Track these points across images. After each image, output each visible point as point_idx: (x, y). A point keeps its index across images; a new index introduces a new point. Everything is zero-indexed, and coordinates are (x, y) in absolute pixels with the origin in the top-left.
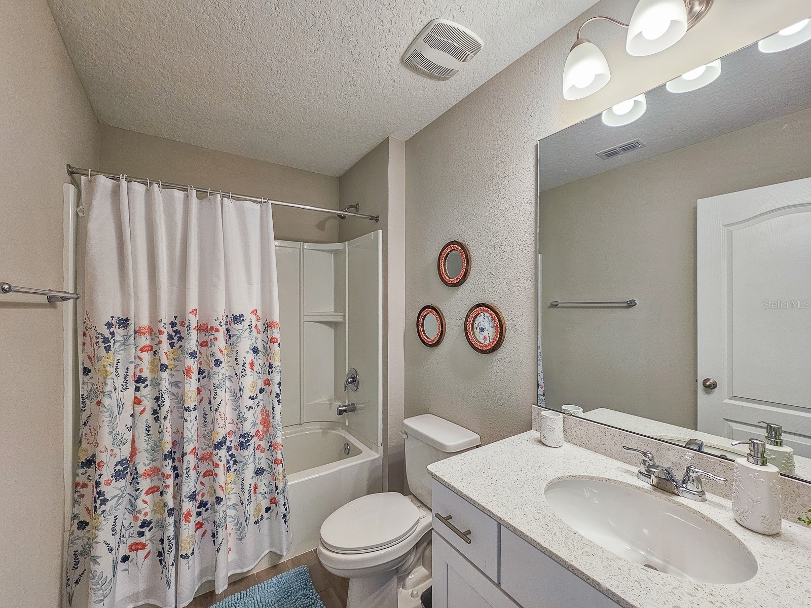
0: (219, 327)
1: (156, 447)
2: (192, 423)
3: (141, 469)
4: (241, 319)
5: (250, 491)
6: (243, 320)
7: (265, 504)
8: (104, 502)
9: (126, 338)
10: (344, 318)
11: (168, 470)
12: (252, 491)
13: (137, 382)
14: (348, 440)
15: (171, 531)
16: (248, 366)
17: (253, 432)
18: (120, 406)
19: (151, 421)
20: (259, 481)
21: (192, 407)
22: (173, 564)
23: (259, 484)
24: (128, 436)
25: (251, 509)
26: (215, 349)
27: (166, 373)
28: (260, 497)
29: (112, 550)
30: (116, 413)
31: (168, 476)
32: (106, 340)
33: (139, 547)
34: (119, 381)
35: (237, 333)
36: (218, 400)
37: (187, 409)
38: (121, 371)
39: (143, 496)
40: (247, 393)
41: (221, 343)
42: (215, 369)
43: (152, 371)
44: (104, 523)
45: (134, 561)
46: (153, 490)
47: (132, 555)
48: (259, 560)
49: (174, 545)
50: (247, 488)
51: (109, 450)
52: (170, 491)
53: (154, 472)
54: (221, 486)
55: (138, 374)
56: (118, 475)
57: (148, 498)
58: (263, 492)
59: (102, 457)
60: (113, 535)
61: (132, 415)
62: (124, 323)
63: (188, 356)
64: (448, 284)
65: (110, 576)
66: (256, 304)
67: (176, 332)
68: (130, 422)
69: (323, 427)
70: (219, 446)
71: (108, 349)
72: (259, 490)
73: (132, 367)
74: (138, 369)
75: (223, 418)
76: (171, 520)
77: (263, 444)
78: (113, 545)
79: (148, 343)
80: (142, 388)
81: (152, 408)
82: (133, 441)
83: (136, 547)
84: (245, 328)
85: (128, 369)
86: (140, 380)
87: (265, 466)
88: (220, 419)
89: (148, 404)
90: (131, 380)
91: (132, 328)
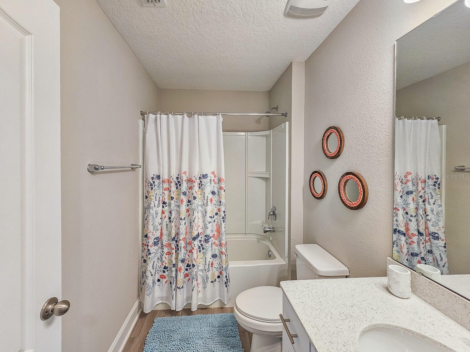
0: (195, 180)
1: (170, 234)
2: (183, 225)
3: (164, 243)
4: (206, 176)
5: (209, 265)
6: (207, 177)
7: (217, 274)
8: (150, 254)
9: (159, 184)
10: (270, 176)
11: (173, 246)
12: (210, 266)
13: (163, 204)
14: (270, 249)
15: (174, 274)
16: (209, 201)
17: (211, 235)
18: (157, 214)
19: (168, 222)
20: (214, 261)
21: (183, 218)
22: (174, 290)
23: (214, 262)
24: (159, 227)
25: (209, 274)
26: (194, 191)
27: (173, 201)
28: (215, 270)
29: (152, 275)
30: (155, 217)
31: (173, 249)
32: (151, 185)
33: (164, 277)
34: (156, 203)
35: (204, 183)
36: (194, 217)
37: (181, 219)
38: (157, 199)
39: (165, 255)
40: (209, 214)
41: (196, 188)
42: (194, 201)
43: (169, 199)
44: (150, 263)
45: (162, 282)
46: (168, 253)
47: (161, 279)
48: (213, 302)
49: (175, 281)
50: (207, 263)
51: (152, 232)
52: (174, 256)
53: (169, 245)
54: (194, 259)
55: (163, 200)
56: (155, 244)
57: (167, 256)
58: (216, 267)
59: (150, 235)
60: (153, 269)
61: (161, 218)
62: (158, 177)
63: (182, 194)
64: (328, 157)
65: (152, 286)
66: (214, 168)
67: (179, 182)
68: (160, 221)
69: (258, 238)
70: (194, 239)
71: (152, 188)
72: (214, 266)
73: (161, 197)
74: (164, 198)
75: (196, 226)
76: (174, 269)
77: (217, 242)
78: (153, 273)
79: (167, 186)
80: (165, 207)
81: (169, 216)
82: (161, 230)
83: (163, 277)
84: (208, 181)
85: (159, 198)
86: (164, 203)
87: (218, 254)
88: (195, 226)
89: (167, 214)
90: (161, 202)
91: (161, 180)
